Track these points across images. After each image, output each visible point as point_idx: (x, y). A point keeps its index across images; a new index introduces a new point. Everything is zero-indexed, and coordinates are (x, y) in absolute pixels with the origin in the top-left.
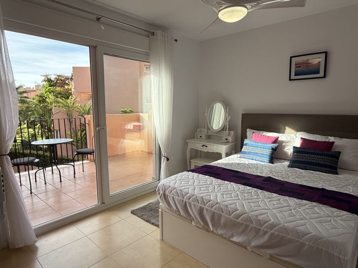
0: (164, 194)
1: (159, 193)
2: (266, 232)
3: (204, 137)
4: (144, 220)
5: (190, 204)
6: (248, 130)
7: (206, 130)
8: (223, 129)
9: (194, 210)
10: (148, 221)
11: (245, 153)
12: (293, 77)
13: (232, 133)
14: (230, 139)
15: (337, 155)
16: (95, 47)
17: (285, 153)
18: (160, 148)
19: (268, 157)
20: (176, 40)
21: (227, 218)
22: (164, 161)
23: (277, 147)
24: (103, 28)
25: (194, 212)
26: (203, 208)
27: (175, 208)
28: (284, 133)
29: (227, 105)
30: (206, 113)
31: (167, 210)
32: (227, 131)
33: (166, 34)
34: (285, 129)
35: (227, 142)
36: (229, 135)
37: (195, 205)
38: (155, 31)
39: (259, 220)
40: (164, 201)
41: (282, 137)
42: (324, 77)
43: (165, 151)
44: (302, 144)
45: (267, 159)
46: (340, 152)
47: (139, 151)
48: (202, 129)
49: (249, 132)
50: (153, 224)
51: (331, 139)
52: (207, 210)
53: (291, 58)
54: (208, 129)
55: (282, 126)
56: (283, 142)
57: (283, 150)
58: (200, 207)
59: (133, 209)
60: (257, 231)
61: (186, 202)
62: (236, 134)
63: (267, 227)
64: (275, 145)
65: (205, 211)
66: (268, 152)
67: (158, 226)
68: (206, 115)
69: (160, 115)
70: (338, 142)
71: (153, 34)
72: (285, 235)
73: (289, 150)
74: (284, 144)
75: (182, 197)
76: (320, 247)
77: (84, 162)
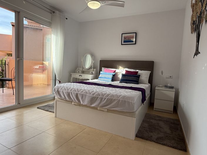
0: (58, 91)
1: (55, 91)
2: (106, 98)
3: (80, 72)
4: (45, 110)
5: (71, 93)
6: (102, 68)
7: (82, 69)
8: (90, 68)
9: (73, 95)
10: (47, 111)
11: (100, 78)
12: (123, 43)
13: (95, 69)
14: (94, 72)
15: (139, 77)
16: (19, 12)
17: (119, 78)
18: (55, 75)
19: (111, 79)
20: (67, 19)
21: (89, 96)
22: (57, 83)
23: (115, 74)
24: (24, 2)
25: (73, 97)
26: (78, 93)
27: (63, 97)
28: (118, 69)
29: (93, 55)
30: (82, 60)
31: (59, 100)
32: (92, 69)
33: (61, 14)
34: (119, 67)
35: (92, 74)
36: (93, 71)
37: (74, 93)
38: (55, 11)
39: (103, 94)
40: (58, 94)
41: (117, 71)
42: (135, 44)
43: (58, 77)
44: (126, 73)
45: (110, 80)
46: (140, 75)
47: (41, 84)
48: (80, 68)
49: (103, 69)
50: (50, 112)
51: (137, 71)
52: (80, 94)
53: (122, 34)
54: (83, 68)
55: (118, 66)
56: (118, 73)
57: (117, 77)
58: (77, 93)
59: (38, 106)
60: (102, 99)
61: (69, 92)
62: (97, 70)
63: (106, 96)
64: (114, 74)
65: (79, 94)
66: (111, 76)
67: (53, 112)
68: (82, 61)
69: (56, 56)
70: (140, 72)
71: (54, 12)
72: (113, 98)
73: (120, 76)
74: (118, 74)
75: (67, 90)
76: (125, 100)
77: (4, 89)
